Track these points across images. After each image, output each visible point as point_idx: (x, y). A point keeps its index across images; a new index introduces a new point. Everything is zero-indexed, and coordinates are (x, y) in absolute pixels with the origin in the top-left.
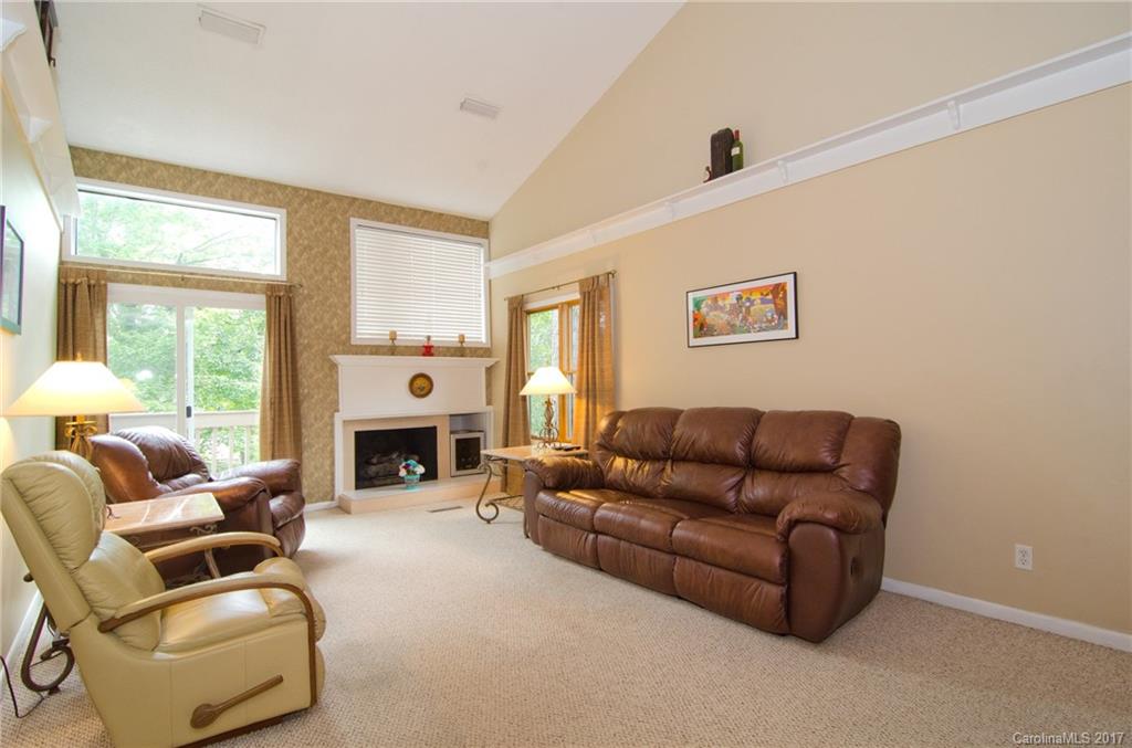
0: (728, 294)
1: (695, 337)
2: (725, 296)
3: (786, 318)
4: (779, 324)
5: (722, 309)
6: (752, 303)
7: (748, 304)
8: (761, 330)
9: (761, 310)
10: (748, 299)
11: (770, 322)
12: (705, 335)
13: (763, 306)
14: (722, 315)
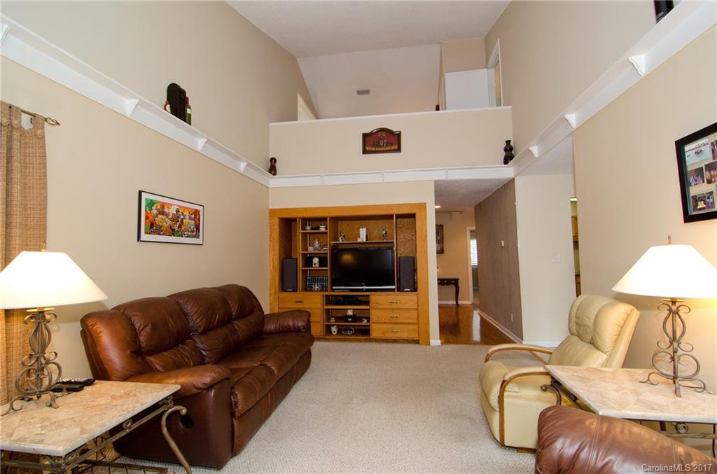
0: (172, 205)
1: (146, 233)
2: (170, 205)
3: (199, 232)
4: (196, 235)
5: (167, 215)
6: (184, 218)
7: (182, 217)
8: (188, 236)
9: (189, 223)
10: (183, 214)
11: (193, 232)
12: (154, 233)
13: (189, 221)
14: (167, 220)
